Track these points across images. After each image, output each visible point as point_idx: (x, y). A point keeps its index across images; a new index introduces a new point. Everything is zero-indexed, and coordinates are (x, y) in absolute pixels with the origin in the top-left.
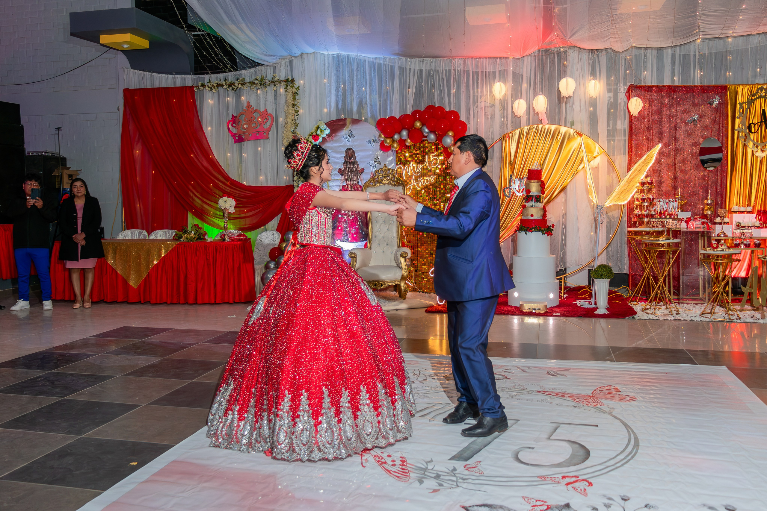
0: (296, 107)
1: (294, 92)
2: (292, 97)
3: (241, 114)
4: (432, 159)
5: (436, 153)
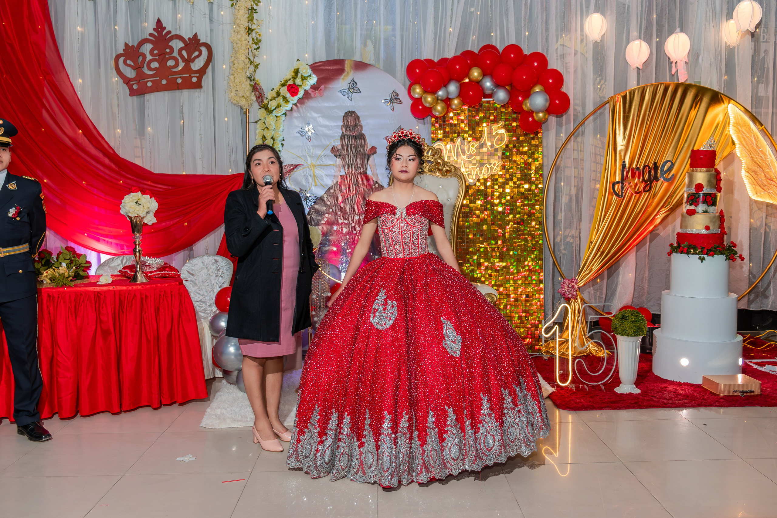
0: (254, 34)
1: (250, 7)
2: (247, 15)
3: (144, 41)
4: (494, 134)
5: (501, 123)
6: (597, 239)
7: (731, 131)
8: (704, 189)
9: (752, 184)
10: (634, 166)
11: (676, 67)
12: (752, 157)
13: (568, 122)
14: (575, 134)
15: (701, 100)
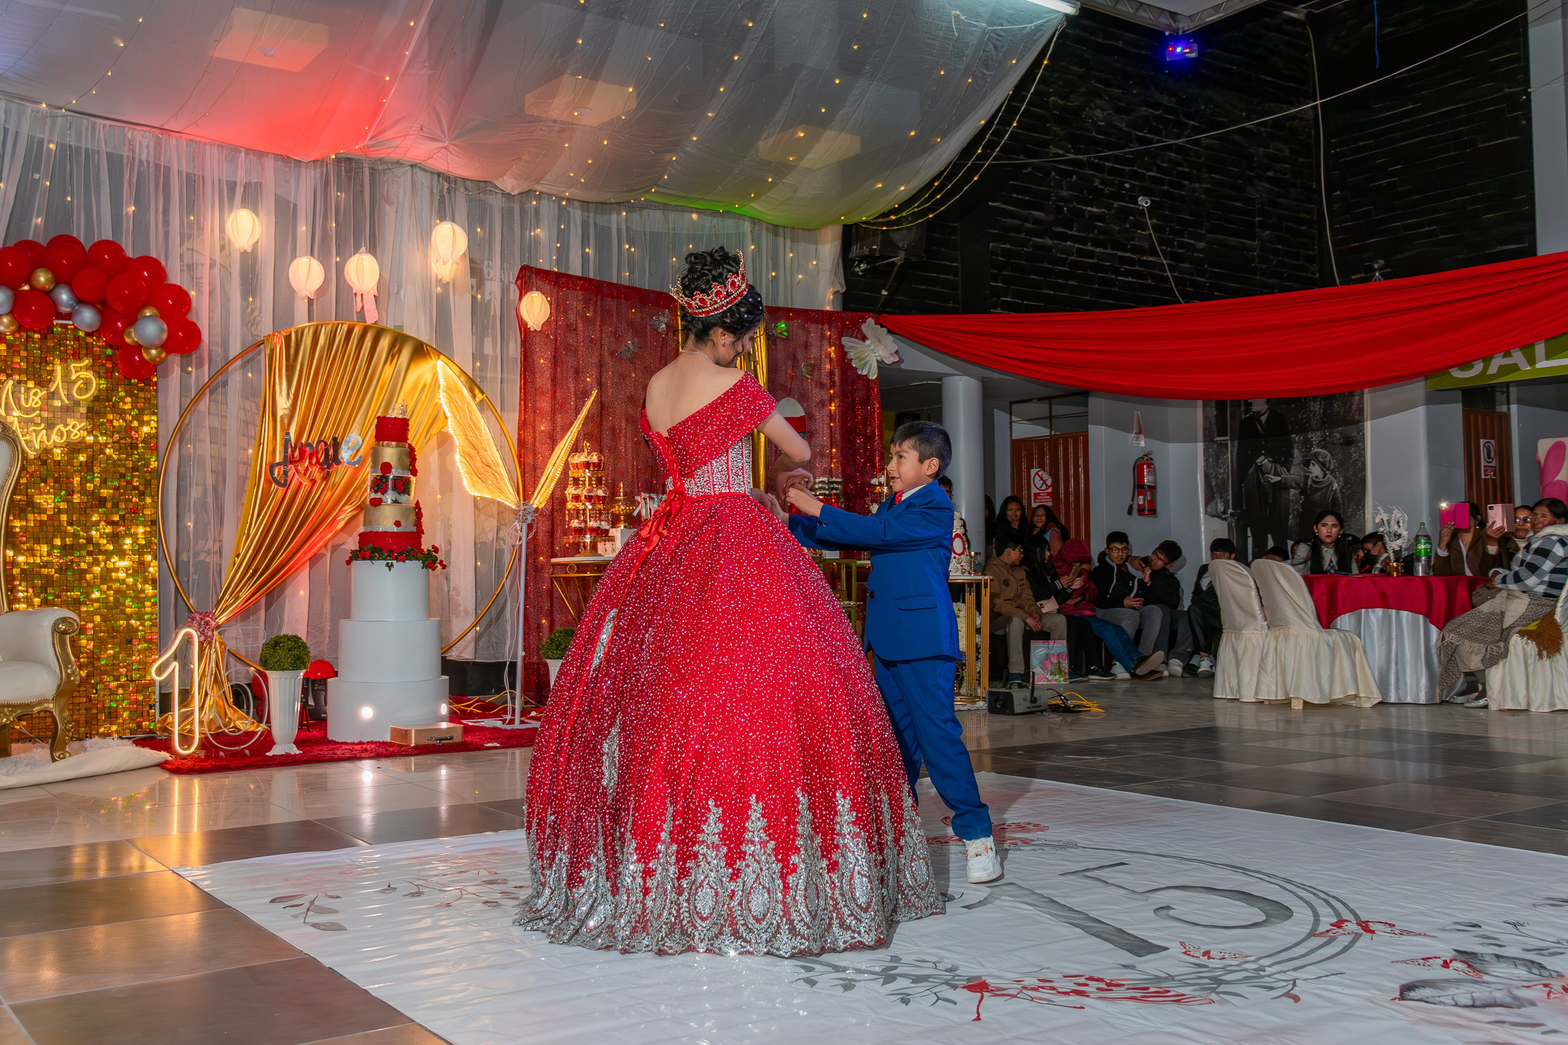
4: (74, 377)
5: (86, 362)
6: (247, 549)
7: (442, 398)
8: (393, 470)
9: (469, 473)
10: (303, 441)
11: (362, 301)
12: (466, 436)
13: (200, 366)
14: (211, 387)
15: (400, 351)
